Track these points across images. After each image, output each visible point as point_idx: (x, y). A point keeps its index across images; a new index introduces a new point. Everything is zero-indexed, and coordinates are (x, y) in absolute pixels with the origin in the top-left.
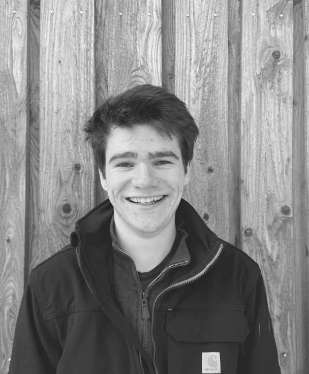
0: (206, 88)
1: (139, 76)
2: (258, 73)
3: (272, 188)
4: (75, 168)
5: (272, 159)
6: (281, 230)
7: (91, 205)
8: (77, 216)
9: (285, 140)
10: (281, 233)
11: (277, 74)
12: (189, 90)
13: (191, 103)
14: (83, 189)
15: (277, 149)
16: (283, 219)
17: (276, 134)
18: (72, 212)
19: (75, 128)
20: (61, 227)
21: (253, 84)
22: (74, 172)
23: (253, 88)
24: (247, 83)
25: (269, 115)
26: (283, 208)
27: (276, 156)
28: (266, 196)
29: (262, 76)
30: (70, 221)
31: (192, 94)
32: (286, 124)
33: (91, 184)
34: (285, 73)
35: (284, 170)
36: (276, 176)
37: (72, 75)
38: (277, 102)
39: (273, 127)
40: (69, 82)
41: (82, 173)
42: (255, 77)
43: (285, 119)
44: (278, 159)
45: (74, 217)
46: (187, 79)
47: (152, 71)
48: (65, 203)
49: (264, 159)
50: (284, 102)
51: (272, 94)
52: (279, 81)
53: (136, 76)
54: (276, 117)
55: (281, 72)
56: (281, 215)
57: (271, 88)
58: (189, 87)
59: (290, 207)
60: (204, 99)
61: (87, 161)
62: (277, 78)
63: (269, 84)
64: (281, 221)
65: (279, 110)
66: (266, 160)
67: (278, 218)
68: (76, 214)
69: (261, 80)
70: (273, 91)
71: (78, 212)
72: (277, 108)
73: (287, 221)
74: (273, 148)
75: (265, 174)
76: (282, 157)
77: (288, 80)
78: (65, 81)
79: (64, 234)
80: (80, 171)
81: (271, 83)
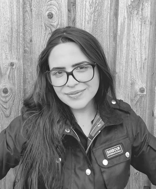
0: (96, 13)
1: (53, 5)
2: (129, 4)
3: (134, 77)
4: (11, 65)
5: (135, 59)
6: (139, 102)
7: (21, 89)
8: (12, 95)
9: (144, 47)
10: (139, 104)
11: (141, 5)
12: (85, 15)
13: (86, 23)
14: (15, 79)
15: (139, 53)
16: (140, 95)
17: (138, 44)
18: (8, 93)
19: (10, 39)
20: (2, 103)
21: (126, 12)
22: (10, 67)
23: (126, 14)
24: (122, 11)
25: (135, 32)
26: (140, 89)
27: (138, 57)
28: (131, 82)
29: (131, 6)
30: (7, 99)
31: (87, 17)
32: (145, 37)
33: (21, 75)
34: (146, 4)
35: (142, 66)
36: (137, 70)
37: (8, 3)
38: (140, 23)
39: (137, 39)
40: (6, 8)
41: (15, 69)
42: (127, 7)
43: (145, 34)
44: (139, 59)
45: (10, 96)
46: (84, 7)
47: (61, 2)
48: (4, 87)
49: (131, 59)
50: (144, 23)
51: (137, 18)
52: (142, 9)
53: (51, 5)
54: (139, 32)
55: (144, 4)
56: (139, 93)
57: (137, 14)
58: (85, 12)
59: (145, 88)
60: (94, 21)
61: (18, 60)
62: (141, 8)
63: (136, 11)
64: (139, 97)
65: (141, 28)
66: (132, 60)
67: (137, 95)
68: (11, 95)
69: (131, 9)
70: (138, 16)
71: (13, 93)
72: (140, 27)
73: (142, 96)
74: (136, 52)
75: (131, 68)
76: (141, 58)
77: (148, 9)
78: (3, 8)
79: (4, 107)
80: (14, 67)
81: (137, 11)
